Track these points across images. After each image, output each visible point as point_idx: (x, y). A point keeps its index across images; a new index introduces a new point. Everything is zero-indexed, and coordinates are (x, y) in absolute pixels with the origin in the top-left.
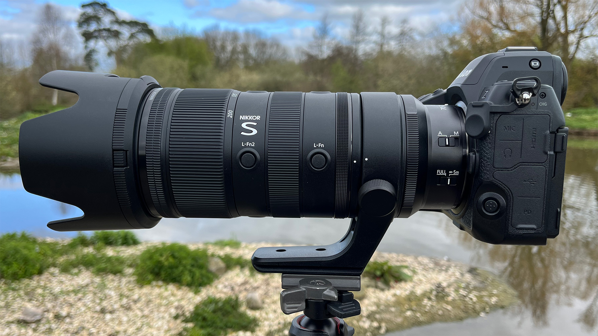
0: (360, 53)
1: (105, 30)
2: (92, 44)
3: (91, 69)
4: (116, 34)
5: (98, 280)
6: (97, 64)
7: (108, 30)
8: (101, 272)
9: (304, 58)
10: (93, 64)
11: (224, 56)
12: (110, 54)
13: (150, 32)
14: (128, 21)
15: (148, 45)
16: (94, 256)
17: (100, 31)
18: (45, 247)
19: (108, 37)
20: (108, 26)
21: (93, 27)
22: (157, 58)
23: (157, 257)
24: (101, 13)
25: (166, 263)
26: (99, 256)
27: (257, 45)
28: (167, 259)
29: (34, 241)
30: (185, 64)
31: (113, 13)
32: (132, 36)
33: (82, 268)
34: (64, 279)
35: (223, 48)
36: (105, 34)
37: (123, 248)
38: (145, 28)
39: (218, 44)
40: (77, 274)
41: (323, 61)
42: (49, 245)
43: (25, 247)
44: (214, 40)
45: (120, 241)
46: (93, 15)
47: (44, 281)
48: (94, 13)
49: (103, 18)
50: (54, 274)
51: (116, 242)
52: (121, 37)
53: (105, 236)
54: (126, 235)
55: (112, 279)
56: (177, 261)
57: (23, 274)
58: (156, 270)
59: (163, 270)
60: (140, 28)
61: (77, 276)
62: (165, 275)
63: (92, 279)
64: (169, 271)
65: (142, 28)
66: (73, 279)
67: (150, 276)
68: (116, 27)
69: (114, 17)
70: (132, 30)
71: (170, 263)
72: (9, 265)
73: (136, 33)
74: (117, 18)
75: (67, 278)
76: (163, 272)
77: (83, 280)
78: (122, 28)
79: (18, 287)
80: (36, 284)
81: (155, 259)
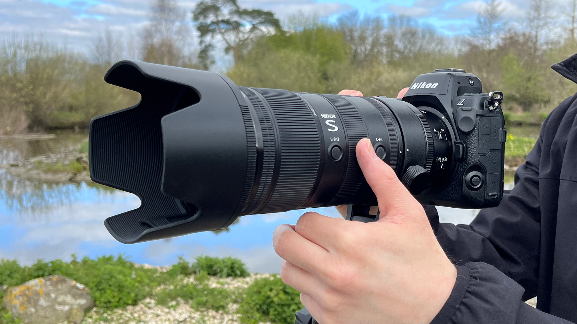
0: (542, 39)
1: (223, 21)
2: (208, 38)
3: (206, 68)
4: (236, 26)
5: (197, 315)
6: (213, 62)
7: (227, 22)
8: (202, 306)
9: (465, 49)
10: (208, 62)
11: (363, 49)
12: (227, 50)
13: (276, 23)
14: (250, 10)
15: (272, 38)
16: (195, 287)
17: (217, 23)
18: (143, 274)
19: (227, 30)
20: (227, 17)
21: (211, 18)
22: (282, 53)
23: (266, 291)
25: (276, 299)
26: (200, 287)
27: (404, 34)
28: (277, 295)
29: (131, 267)
30: (316, 60)
32: (254, 28)
33: (181, 300)
34: (159, 312)
35: (363, 39)
36: (223, 26)
37: (229, 280)
38: (269, 18)
39: (356, 34)
40: (174, 307)
41: (490, 52)
42: (146, 271)
43: (121, 273)
44: (351, 31)
45: (225, 271)
46: (211, 5)
47: (138, 313)
48: (213, 2)
49: (222, 8)
50: (150, 305)
51: (221, 271)
52: (242, 29)
53: (209, 264)
54: (233, 264)
55: (212, 315)
56: (290, 298)
57: (116, 304)
58: (264, 307)
59: (271, 307)
60: (264, 18)
61: (174, 310)
62: (275, 315)
63: (190, 313)
64: (279, 309)
65: (265, 19)
66: (168, 313)
67: (257, 315)
68: (236, 18)
69: (234, 6)
70: (254, 21)
71: (281, 299)
72: (103, 292)
73: (258, 25)
74: (238, 7)
75: (162, 311)
76: (271, 311)
77: (180, 314)
78: (244, 19)
79: (109, 318)
80: (129, 315)
81: (263, 294)
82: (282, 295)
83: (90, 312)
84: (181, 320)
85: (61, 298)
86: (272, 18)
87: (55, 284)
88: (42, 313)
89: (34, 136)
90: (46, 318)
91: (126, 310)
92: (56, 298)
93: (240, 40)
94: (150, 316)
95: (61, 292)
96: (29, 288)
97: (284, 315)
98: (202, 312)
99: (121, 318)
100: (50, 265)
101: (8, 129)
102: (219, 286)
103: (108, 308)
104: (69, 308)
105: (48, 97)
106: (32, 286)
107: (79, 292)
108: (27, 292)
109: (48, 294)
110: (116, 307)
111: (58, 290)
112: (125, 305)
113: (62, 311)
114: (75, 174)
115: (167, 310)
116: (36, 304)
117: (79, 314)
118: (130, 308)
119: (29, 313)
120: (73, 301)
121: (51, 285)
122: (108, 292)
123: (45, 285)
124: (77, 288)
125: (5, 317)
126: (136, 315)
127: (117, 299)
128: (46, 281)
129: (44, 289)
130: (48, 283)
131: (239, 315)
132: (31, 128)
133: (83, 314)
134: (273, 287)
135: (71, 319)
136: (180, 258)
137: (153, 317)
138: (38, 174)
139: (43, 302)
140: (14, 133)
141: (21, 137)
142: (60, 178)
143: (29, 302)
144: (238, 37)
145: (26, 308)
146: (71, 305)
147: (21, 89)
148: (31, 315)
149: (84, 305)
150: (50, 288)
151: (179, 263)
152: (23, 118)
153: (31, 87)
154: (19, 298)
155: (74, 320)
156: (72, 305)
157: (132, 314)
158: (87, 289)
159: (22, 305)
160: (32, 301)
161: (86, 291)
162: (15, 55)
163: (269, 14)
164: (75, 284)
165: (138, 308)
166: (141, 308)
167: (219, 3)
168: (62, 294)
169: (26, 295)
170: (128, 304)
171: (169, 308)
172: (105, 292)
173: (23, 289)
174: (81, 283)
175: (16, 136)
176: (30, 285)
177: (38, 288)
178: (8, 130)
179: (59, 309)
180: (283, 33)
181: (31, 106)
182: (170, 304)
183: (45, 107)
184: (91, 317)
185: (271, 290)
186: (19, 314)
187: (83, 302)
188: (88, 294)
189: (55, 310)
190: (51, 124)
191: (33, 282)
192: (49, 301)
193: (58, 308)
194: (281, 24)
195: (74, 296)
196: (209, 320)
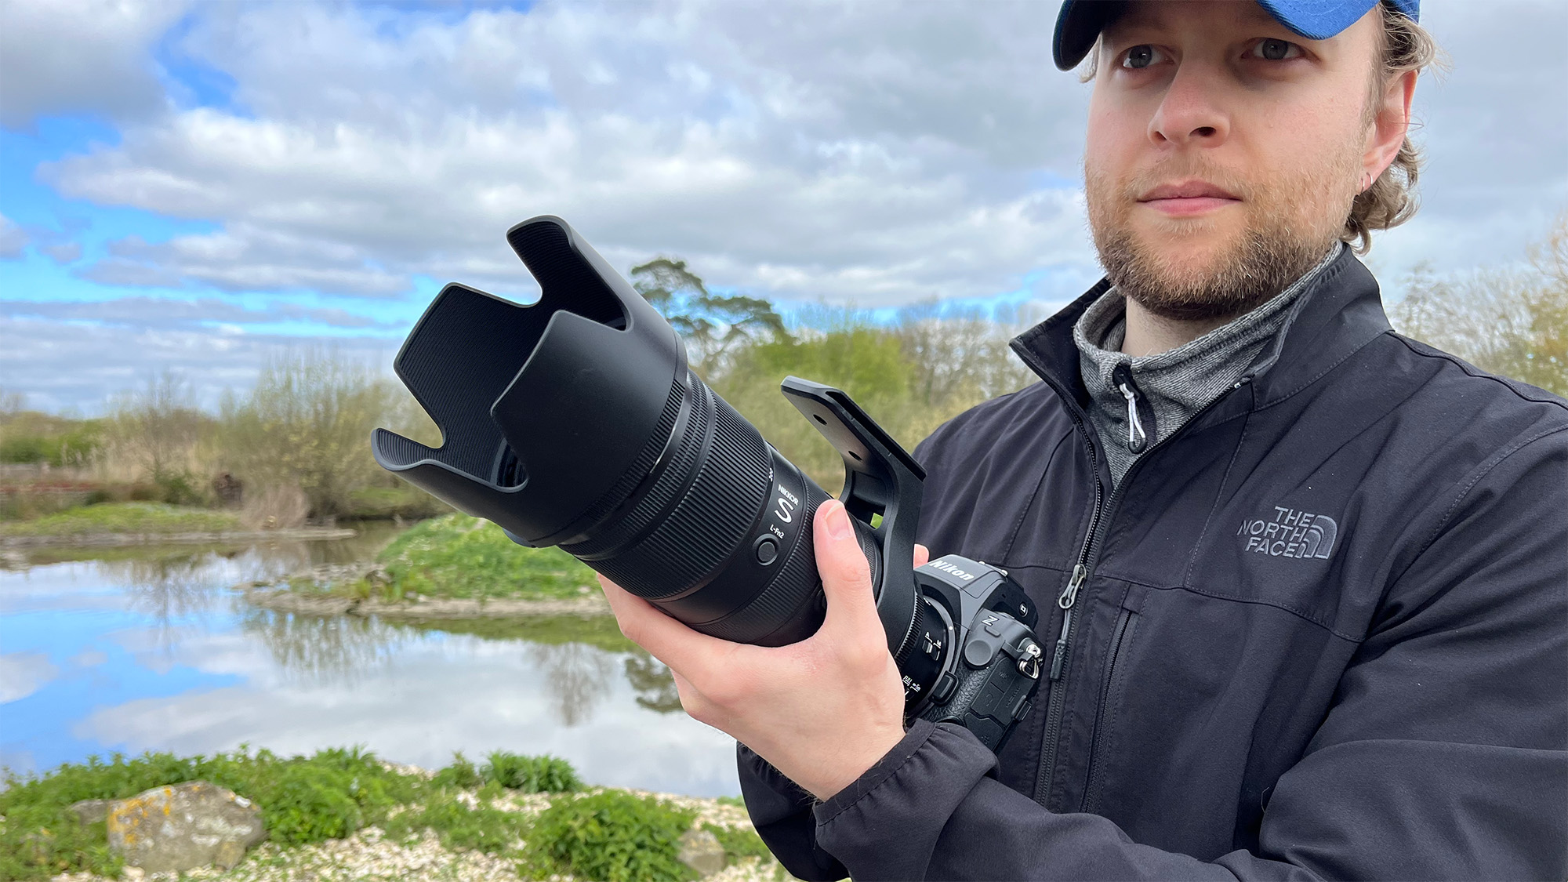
4: (701, 330)
5: (446, 860)
8: (461, 843)
11: (945, 370)
13: (774, 322)
14: (727, 298)
15: (767, 350)
20: (684, 311)
24: (672, 282)
25: (582, 834)
26: (478, 811)
28: (583, 827)
31: (697, 282)
32: (735, 331)
33: (429, 831)
34: (383, 853)
35: (945, 351)
37: (537, 797)
38: (762, 312)
40: (413, 845)
44: (925, 336)
45: (536, 781)
46: (655, 288)
47: (345, 852)
48: (658, 283)
49: (675, 295)
50: (370, 840)
51: (528, 781)
52: (711, 332)
53: (509, 767)
54: (550, 767)
55: (475, 859)
56: (607, 832)
57: (305, 835)
58: (562, 848)
59: (575, 848)
60: (753, 312)
61: (411, 849)
62: (580, 862)
63: (436, 856)
64: (587, 852)
65: (756, 313)
66: (399, 854)
67: (548, 862)
68: (700, 314)
69: (698, 290)
70: (735, 317)
71: (591, 834)
72: (283, 812)
73: (742, 325)
74: (705, 293)
75: (389, 850)
76: (575, 855)
77: (419, 856)
78: (715, 315)
79: (288, 860)
80: (325, 856)
81: (561, 823)
82: (594, 827)
83: (257, 849)
84: (414, 867)
85: (204, 823)
86: (767, 312)
87: (194, 798)
88: (165, 849)
89: (316, 533)
90: (173, 857)
91: (325, 848)
92: (194, 822)
93: (708, 355)
94: (363, 859)
95: (204, 812)
96: (145, 803)
97: (594, 864)
98: (458, 854)
99: (309, 862)
100: (194, 763)
101: (271, 519)
102: (515, 807)
103: (291, 843)
104: (218, 841)
105: (345, 460)
106: (152, 800)
107: (241, 813)
108: (141, 810)
109: (179, 816)
110: (305, 841)
111: (200, 808)
112: (323, 838)
113: (204, 846)
114: (358, 602)
115: (396, 849)
116: (155, 833)
117: (232, 852)
118: (332, 843)
119: (142, 848)
120: (228, 828)
121: (188, 798)
122: (293, 813)
123: (177, 800)
124: (238, 806)
125: (97, 854)
126: (339, 857)
127: (307, 827)
128: (179, 791)
129: (173, 806)
130: (183, 795)
131: (520, 862)
132: (313, 517)
133: (241, 851)
134: (578, 811)
135: (218, 862)
136: (458, 756)
137: (368, 861)
138: (293, 601)
139: (168, 829)
140: (281, 526)
141: (294, 533)
142: (331, 609)
143: (143, 828)
144: (706, 350)
145: (137, 839)
146: (223, 836)
147: (298, 447)
148: (146, 851)
149: (248, 835)
150: (185, 804)
151: (456, 766)
152: (300, 499)
153: (315, 443)
154: (124, 821)
155: (222, 863)
156: (225, 835)
157: (332, 855)
158: (256, 808)
159: (129, 833)
160: (149, 826)
161: (253, 811)
162: (288, 385)
163: (764, 305)
164: (232, 799)
165: (345, 844)
166: (352, 845)
167: (669, 284)
168: (207, 815)
169: (138, 816)
170: (329, 837)
171: (402, 845)
172: (287, 815)
173: (133, 805)
174: (248, 797)
175: (284, 532)
176: (147, 798)
177: (162, 805)
178: (271, 521)
179: (199, 843)
180: (788, 340)
181: (316, 477)
182: (406, 839)
183: (341, 479)
184: (256, 859)
185: (576, 818)
186: (122, 850)
187: (245, 830)
188: (256, 816)
189: (192, 843)
190: (351, 510)
191: (152, 794)
192: (181, 828)
193: (197, 839)
194: (785, 323)
195: (230, 820)
196: (465, 869)
